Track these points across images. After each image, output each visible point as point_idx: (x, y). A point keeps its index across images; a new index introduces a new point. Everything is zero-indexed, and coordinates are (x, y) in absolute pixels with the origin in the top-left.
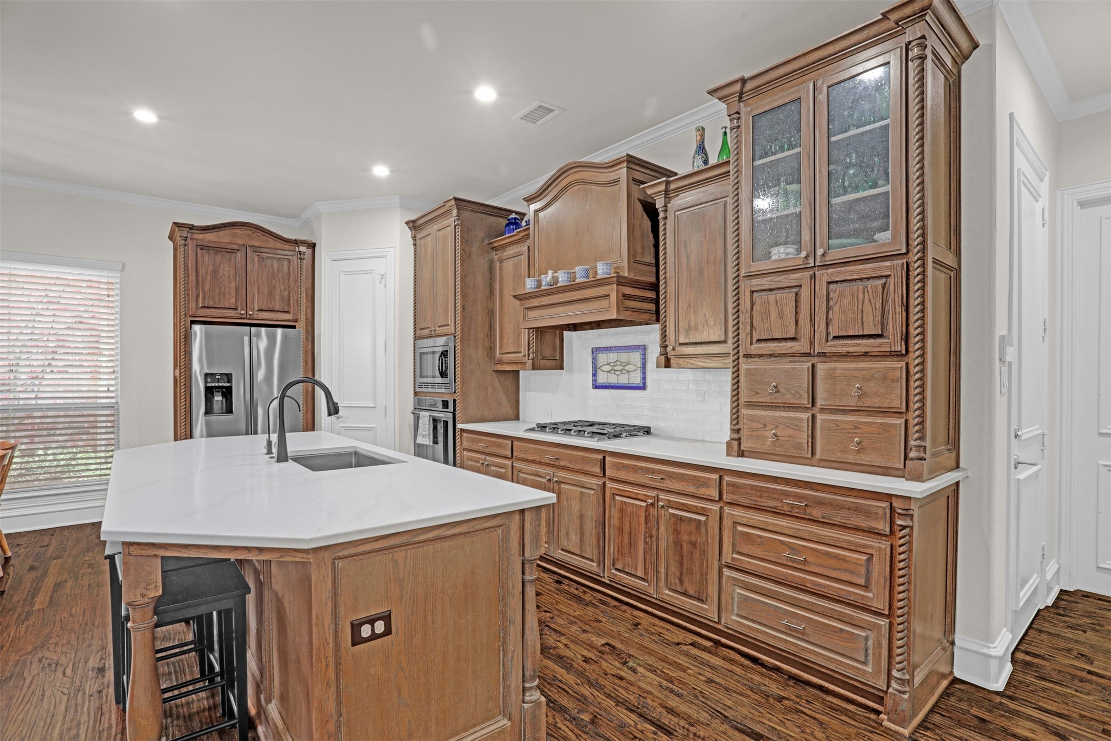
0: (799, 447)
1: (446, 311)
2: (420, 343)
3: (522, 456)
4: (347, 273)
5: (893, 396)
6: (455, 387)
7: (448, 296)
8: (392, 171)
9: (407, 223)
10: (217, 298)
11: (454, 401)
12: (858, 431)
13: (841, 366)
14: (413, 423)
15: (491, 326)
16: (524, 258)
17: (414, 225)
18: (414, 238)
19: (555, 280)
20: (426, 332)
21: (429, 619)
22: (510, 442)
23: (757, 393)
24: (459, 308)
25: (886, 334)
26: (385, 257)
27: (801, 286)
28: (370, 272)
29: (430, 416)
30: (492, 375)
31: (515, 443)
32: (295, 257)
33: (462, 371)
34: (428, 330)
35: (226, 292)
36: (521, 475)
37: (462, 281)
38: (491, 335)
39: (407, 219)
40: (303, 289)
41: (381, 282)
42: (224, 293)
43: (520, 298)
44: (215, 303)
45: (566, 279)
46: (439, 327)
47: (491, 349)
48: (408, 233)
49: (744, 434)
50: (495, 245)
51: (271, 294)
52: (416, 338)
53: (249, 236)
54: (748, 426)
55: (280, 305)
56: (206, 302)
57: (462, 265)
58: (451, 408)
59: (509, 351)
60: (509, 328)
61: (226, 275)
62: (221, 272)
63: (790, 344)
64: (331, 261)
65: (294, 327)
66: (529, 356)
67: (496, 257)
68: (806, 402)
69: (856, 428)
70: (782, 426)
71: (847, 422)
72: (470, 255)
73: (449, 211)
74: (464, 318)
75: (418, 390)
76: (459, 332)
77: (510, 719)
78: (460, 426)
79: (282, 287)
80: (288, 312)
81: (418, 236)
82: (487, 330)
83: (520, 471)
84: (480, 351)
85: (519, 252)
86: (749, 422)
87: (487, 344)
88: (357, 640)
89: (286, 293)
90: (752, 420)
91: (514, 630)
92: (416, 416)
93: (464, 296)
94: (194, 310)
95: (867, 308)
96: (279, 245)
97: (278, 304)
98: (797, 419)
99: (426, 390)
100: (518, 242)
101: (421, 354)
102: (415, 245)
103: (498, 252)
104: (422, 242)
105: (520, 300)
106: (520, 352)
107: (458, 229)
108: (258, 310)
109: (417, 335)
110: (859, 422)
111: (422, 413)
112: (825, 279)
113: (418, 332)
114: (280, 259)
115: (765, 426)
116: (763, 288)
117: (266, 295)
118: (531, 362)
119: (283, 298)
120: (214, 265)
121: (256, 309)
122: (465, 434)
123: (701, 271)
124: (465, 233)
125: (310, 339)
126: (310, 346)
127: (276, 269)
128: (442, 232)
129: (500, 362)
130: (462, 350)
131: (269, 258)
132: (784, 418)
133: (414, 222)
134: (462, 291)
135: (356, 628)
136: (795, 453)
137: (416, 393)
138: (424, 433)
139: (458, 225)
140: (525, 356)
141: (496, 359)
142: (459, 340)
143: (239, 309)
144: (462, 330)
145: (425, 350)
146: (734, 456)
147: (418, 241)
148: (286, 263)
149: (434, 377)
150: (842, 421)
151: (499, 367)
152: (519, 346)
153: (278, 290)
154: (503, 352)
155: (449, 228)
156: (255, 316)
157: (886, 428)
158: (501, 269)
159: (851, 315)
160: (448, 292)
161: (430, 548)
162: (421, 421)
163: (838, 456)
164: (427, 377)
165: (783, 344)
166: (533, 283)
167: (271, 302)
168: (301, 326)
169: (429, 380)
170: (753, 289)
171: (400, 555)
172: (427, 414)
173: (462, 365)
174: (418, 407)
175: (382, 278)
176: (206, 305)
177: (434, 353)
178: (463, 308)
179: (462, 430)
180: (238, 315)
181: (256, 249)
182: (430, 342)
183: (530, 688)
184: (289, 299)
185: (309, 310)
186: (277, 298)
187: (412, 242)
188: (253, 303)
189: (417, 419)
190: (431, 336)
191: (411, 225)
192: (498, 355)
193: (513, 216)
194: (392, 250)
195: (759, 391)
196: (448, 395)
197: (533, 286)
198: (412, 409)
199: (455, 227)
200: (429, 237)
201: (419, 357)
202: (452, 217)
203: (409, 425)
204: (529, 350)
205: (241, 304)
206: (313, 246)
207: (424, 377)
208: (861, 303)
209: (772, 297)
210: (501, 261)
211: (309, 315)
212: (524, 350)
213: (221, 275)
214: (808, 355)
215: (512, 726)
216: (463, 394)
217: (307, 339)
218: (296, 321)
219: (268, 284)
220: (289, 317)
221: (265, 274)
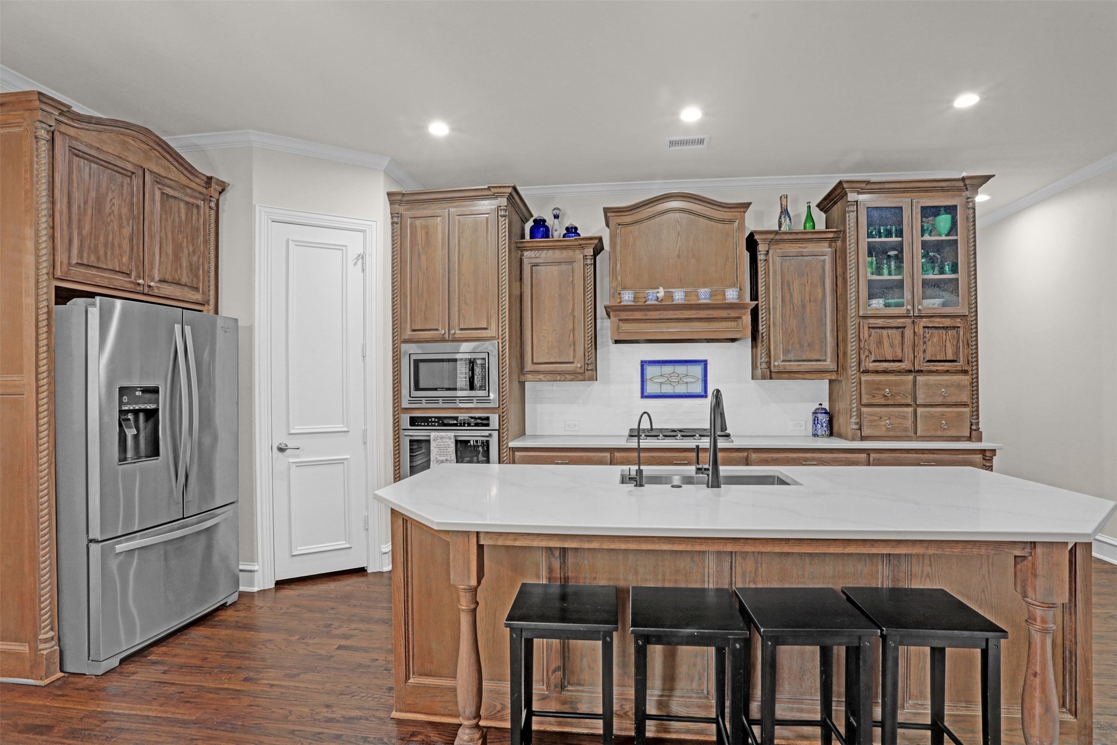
0: (906, 430)
1: (479, 312)
2: (404, 347)
4: (300, 244)
5: (964, 395)
6: (500, 401)
7: (484, 295)
8: (452, 129)
9: (390, 194)
10: (102, 252)
11: (501, 416)
12: (944, 417)
13: (932, 378)
17: (401, 199)
18: (397, 214)
19: (669, 295)
20: (428, 335)
22: (608, 455)
23: (874, 397)
25: (958, 360)
26: (363, 231)
27: (905, 327)
28: (340, 248)
29: (450, 437)
30: (518, 387)
31: (617, 454)
32: (206, 204)
33: (509, 382)
34: (435, 332)
35: (116, 243)
39: (390, 190)
41: (355, 264)
42: (113, 244)
43: (614, 309)
44: (98, 258)
45: (683, 297)
46: (461, 329)
47: (518, 358)
49: (865, 423)
51: (177, 257)
52: (397, 340)
53: (145, 152)
54: (867, 419)
55: (188, 277)
56: (85, 255)
57: (508, 263)
58: (494, 425)
59: (551, 360)
60: (551, 337)
61: (116, 212)
62: (108, 206)
63: (897, 364)
64: (270, 221)
66: (587, 367)
67: (525, 259)
68: (910, 401)
69: (943, 415)
70: (893, 417)
71: (937, 412)
74: (509, 322)
75: (409, 406)
76: (507, 338)
78: (509, 444)
79: (191, 249)
80: (196, 289)
81: (407, 214)
84: (514, 360)
85: (568, 258)
86: (868, 417)
87: (516, 353)
90: (870, 415)
94: (65, 268)
95: (948, 344)
97: (185, 273)
98: (903, 412)
101: (419, 361)
102: (396, 223)
103: (527, 253)
104: (419, 222)
106: (572, 362)
107: (505, 221)
108: (160, 281)
109: (399, 337)
110: (944, 412)
111: (435, 434)
112: (922, 324)
114: (188, 202)
115: (881, 418)
116: (878, 326)
117: (171, 257)
118: (590, 373)
119: (191, 265)
120: (97, 191)
121: (157, 279)
122: (518, 454)
123: (804, 306)
127: (183, 217)
128: (468, 218)
129: (533, 373)
130: (509, 358)
131: (174, 197)
132: (895, 412)
133: (405, 195)
136: (904, 434)
137: (403, 411)
139: (504, 216)
140: (581, 366)
141: (526, 369)
142: (506, 347)
143: (133, 274)
144: (509, 336)
145: (428, 356)
146: (858, 441)
147: (406, 219)
148: (192, 210)
149: (454, 389)
150: (934, 412)
151: (531, 378)
152: (569, 356)
153: (186, 251)
154: (541, 361)
155: (485, 217)
156: (156, 291)
157: (960, 415)
158: (532, 274)
159: (938, 348)
163: (932, 433)
165: (892, 364)
166: (630, 296)
167: (176, 270)
170: (870, 326)
173: (509, 375)
175: (357, 259)
176: (85, 262)
177: (451, 360)
178: (509, 311)
179: (513, 449)
180: (129, 286)
181: (159, 180)
184: (199, 268)
186: (184, 264)
187: (391, 218)
188: (151, 269)
190: (441, 341)
191: (398, 197)
192: (529, 365)
194: (374, 224)
195: (875, 395)
196: (488, 411)
199: (499, 217)
200: (438, 220)
201: (412, 365)
202: (491, 205)
204: (586, 361)
205: (137, 267)
207: (424, 389)
208: (944, 341)
209: (885, 332)
210: (535, 264)
213: (108, 210)
214: (910, 371)
216: (510, 408)
218: (204, 304)
219: (173, 239)
220: (198, 297)
221: (170, 222)
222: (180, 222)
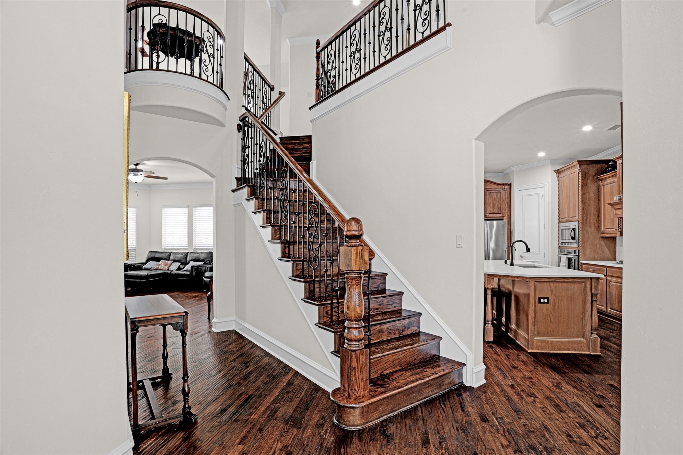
1: (575, 210)
2: (561, 225)
3: (611, 274)
4: (526, 196)
6: (579, 244)
7: (575, 204)
9: (554, 171)
11: (579, 250)
14: (558, 261)
15: (599, 216)
16: (616, 185)
17: (558, 172)
18: (558, 177)
20: (564, 220)
21: (560, 303)
22: (605, 269)
24: (581, 209)
26: (544, 187)
28: (537, 194)
29: (566, 257)
30: (599, 239)
31: (608, 269)
32: (503, 191)
33: (583, 237)
34: (565, 219)
36: (611, 283)
37: (582, 196)
38: (599, 220)
39: (554, 169)
40: (506, 203)
41: (542, 198)
43: (612, 205)
46: (571, 217)
47: (599, 227)
48: (555, 175)
50: (601, 178)
51: (494, 207)
52: (559, 222)
57: (582, 190)
58: (577, 254)
59: (608, 227)
60: (608, 217)
64: (518, 191)
65: (503, 220)
66: (618, 230)
67: (601, 184)
72: (586, 184)
73: (575, 165)
74: (583, 213)
75: (560, 246)
76: (581, 220)
77: (586, 340)
78: (581, 262)
79: (498, 204)
80: (500, 213)
81: (560, 176)
82: (597, 218)
83: (610, 281)
84: (592, 228)
85: (613, 181)
87: (597, 224)
88: (540, 302)
89: (500, 206)
91: (588, 314)
92: (560, 257)
93: (584, 203)
96: (496, 186)
97: (496, 210)
99: (565, 246)
100: (612, 176)
101: (562, 230)
102: (558, 180)
103: (602, 181)
104: (562, 179)
105: (611, 205)
106: (614, 228)
107: (580, 174)
108: (489, 214)
109: (560, 221)
111: (562, 256)
113: (561, 220)
114: (497, 192)
117: (492, 207)
118: (619, 232)
119: (498, 208)
122: (584, 265)
124: (585, 176)
125: (509, 224)
126: (509, 227)
127: (495, 196)
128: (572, 175)
129: (604, 233)
130: (582, 228)
131: (493, 192)
133: (558, 170)
134: (582, 201)
135: (540, 299)
137: (559, 247)
138: (563, 265)
139: (580, 172)
140: (616, 230)
141: (602, 231)
142: (581, 223)
144: (583, 219)
145: (564, 228)
147: (560, 179)
148: (499, 194)
149: (569, 240)
151: (603, 235)
152: (613, 225)
153: (497, 205)
154: (605, 228)
155: (575, 173)
156: (488, 216)
158: (604, 189)
160: (575, 202)
161: (560, 284)
162: (562, 259)
164: (565, 240)
166: (617, 198)
167: (494, 210)
168: (506, 219)
169: (566, 241)
171: (552, 284)
172: (565, 256)
173: (583, 234)
174: (561, 253)
175: (542, 197)
177: (569, 229)
178: (583, 209)
179: (583, 264)
181: (487, 190)
182: (567, 224)
183: (594, 333)
184: (501, 208)
185: (509, 212)
186: (496, 208)
187: (557, 179)
188: (487, 211)
189: (560, 259)
190: (567, 222)
191: (556, 172)
192: (602, 230)
193: (611, 163)
194: (547, 184)
196: (575, 248)
197: (618, 199)
198: (558, 254)
199: (578, 173)
200: (566, 177)
201: (561, 232)
202: (576, 168)
203: (556, 261)
204: (618, 227)
206: (510, 185)
207: (564, 240)
210: (604, 185)
211: (509, 214)
212: (616, 227)
215: (587, 342)
216: (583, 247)
217: (508, 224)
218: (504, 217)
219: (492, 203)
220: (501, 215)
221: (491, 199)
222: (495, 198)
